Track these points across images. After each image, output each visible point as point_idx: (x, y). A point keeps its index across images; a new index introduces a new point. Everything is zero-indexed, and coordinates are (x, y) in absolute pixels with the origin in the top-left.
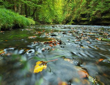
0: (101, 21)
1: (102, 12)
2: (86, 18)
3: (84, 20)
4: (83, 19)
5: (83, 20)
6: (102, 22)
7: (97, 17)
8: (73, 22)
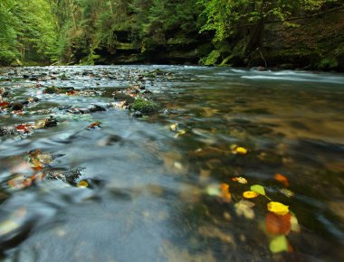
0: (169, 52)
1: (166, 27)
2: (130, 42)
3: (128, 48)
4: (124, 46)
5: (123, 48)
6: (170, 55)
7: (157, 40)
8: (96, 57)
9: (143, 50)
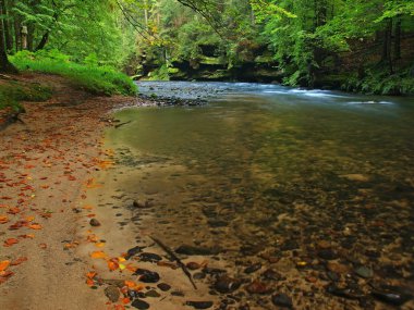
9: (230, 66)
